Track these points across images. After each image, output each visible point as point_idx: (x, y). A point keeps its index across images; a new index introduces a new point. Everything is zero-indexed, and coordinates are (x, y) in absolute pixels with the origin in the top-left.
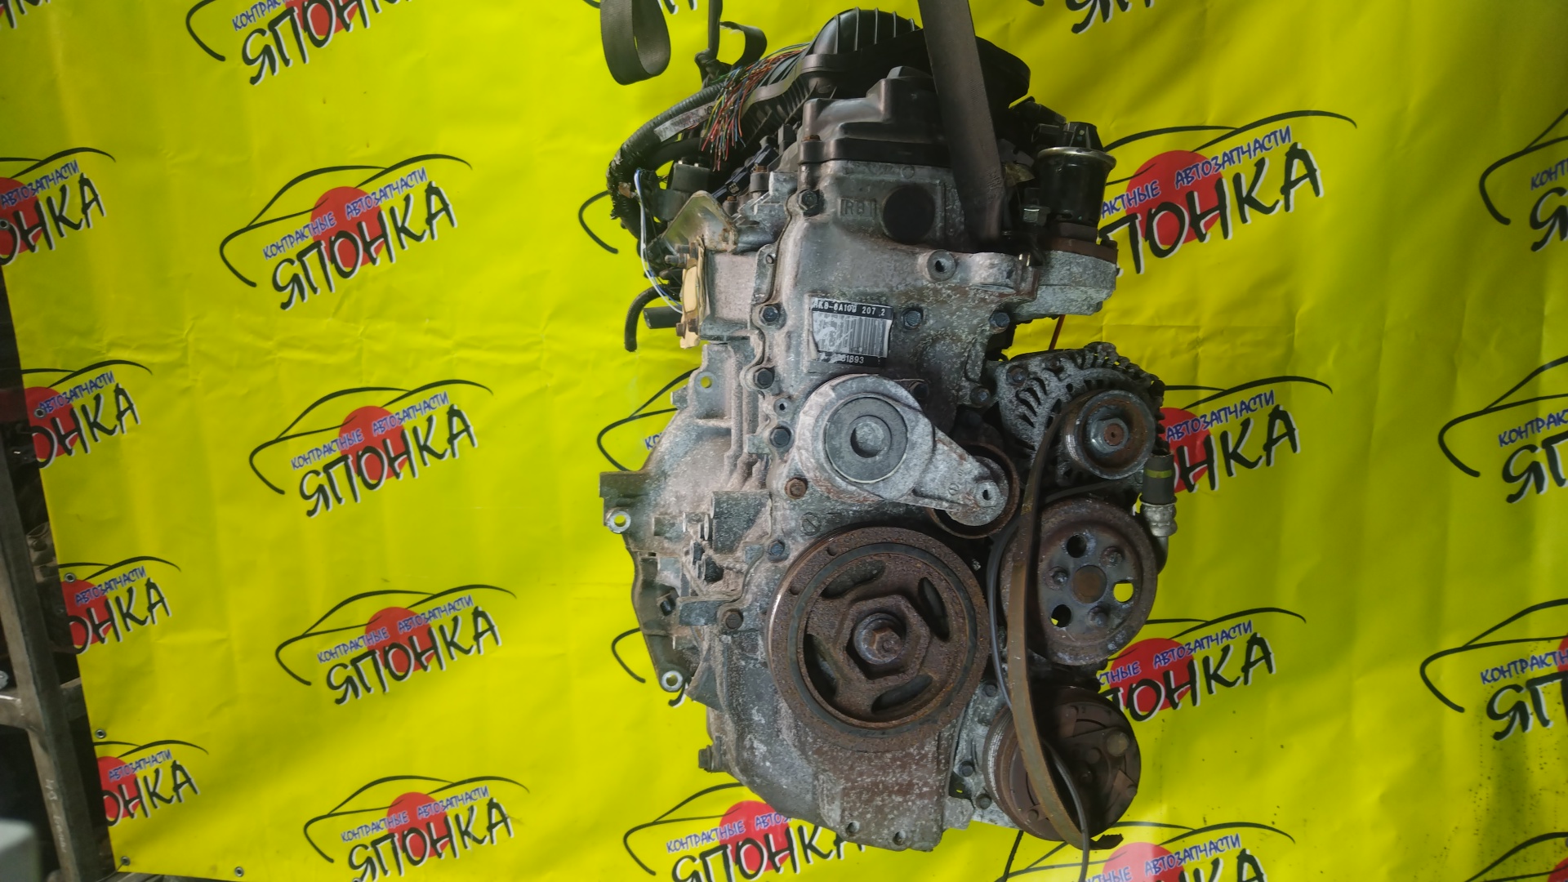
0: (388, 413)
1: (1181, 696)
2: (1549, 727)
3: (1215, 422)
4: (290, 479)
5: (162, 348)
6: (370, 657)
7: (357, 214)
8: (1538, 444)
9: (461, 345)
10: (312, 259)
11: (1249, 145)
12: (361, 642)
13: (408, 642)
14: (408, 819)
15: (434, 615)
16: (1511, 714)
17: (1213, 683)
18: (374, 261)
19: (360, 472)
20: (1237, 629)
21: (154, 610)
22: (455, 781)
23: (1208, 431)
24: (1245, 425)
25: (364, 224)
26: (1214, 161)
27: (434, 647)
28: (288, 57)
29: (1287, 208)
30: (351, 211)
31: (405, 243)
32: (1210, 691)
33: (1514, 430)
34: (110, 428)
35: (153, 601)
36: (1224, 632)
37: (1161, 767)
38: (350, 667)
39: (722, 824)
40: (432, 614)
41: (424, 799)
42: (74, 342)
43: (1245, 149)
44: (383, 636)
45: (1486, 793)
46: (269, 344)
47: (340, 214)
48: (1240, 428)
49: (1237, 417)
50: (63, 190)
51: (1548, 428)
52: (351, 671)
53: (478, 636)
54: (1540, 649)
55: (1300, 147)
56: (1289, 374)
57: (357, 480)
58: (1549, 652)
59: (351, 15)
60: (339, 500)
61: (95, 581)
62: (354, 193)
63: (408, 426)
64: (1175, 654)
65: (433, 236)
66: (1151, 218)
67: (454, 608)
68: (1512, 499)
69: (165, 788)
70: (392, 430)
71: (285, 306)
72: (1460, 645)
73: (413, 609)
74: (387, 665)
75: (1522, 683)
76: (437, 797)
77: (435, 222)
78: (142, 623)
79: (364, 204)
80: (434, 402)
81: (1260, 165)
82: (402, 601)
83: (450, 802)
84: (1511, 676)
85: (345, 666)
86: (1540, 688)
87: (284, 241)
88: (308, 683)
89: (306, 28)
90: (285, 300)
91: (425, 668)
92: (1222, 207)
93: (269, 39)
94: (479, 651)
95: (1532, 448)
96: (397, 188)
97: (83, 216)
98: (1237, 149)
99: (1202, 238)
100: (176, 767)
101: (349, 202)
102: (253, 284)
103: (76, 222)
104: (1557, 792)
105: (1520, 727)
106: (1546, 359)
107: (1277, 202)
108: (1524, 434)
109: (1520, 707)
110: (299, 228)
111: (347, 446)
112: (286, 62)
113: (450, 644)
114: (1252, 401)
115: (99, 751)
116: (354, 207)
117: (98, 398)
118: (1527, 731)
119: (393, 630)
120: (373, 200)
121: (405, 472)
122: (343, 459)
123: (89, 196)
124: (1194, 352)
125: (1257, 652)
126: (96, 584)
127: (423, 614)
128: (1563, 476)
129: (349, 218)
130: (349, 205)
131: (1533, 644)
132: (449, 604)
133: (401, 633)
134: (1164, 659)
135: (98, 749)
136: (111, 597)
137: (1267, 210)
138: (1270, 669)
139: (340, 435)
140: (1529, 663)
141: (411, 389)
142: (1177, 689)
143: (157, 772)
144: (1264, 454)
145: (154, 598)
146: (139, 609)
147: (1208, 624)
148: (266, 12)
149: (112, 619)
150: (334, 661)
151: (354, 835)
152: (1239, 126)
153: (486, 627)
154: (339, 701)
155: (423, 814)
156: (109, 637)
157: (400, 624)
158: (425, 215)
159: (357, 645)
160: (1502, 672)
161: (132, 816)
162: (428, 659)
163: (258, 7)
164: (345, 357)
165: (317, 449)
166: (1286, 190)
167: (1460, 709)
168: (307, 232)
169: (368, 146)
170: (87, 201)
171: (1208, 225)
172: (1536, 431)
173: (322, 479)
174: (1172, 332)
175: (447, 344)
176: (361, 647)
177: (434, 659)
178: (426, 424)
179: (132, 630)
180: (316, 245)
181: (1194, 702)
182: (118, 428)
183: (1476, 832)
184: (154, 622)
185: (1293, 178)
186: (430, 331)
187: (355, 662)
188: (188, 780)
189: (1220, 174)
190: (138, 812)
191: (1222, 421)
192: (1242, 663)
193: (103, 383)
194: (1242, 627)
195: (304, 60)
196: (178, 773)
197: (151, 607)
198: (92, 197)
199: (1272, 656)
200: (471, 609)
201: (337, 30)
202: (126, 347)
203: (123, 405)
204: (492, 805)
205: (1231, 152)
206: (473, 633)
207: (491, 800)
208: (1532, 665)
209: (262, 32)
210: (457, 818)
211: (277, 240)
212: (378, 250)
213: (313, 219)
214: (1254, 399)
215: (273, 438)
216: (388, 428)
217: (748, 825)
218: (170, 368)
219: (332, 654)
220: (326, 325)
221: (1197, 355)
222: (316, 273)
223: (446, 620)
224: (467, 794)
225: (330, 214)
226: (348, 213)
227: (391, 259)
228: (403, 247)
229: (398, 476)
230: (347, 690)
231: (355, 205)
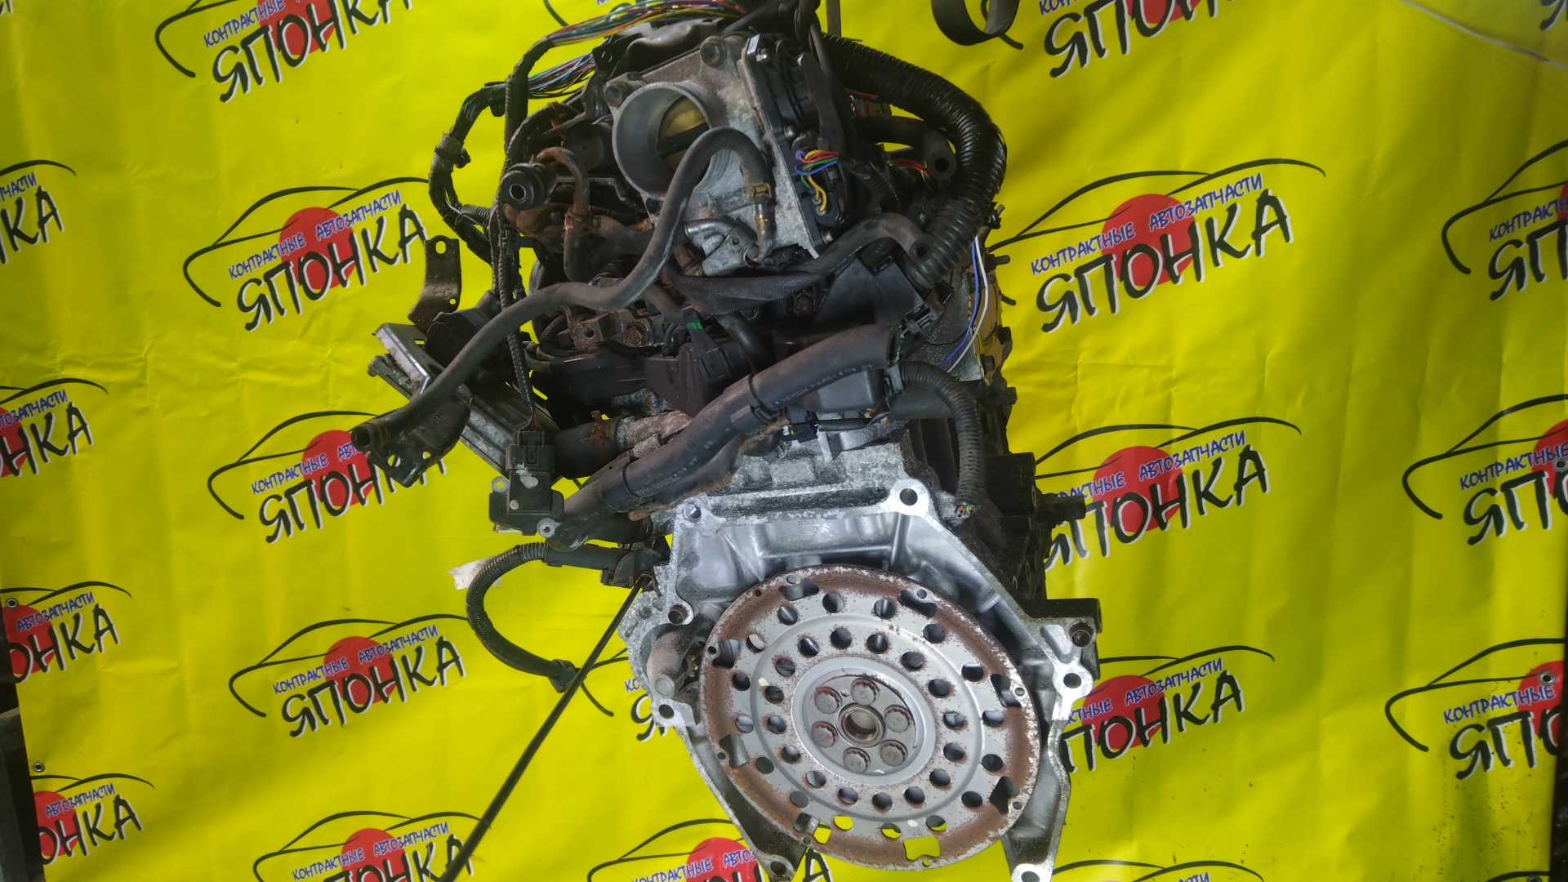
1: (1152, 734)
2: (1509, 766)
3: (1187, 461)
4: (250, 504)
5: (120, 367)
6: (328, 688)
7: (328, 235)
8: (1498, 488)
10: (279, 279)
11: (1221, 190)
12: (319, 673)
13: (368, 672)
14: (363, 856)
15: (397, 646)
16: (1473, 753)
17: (1184, 720)
18: (344, 284)
19: (323, 498)
20: (1207, 667)
21: (102, 638)
22: (413, 817)
23: (1180, 469)
24: (1217, 464)
25: (334, 246)
26: (1188, 205)
27: (396, 678)
28: (261, 75)
29: (1258, 252)
30: (322, 233)
31: (377, 266)
32: (1181, 729)
33: (1475, 474)
34: (61, 448)
35: (101, 628)
36: (1194, 669)
37: (1132, 804)
38: (307, 699)
39: (689, 862)
40: (395, 644)
41: (382, 835)
42: (25, 359)
43: (1218, 194)
44: (343, 666)
45: (1450, 831)
46: (232, 366)
47: (310, 235)
48: (1211, 468)
49: (1209, 457)
50: (19, 203)
51: (1507, 472)
52: (308, 702)
53: (441, 667)
54: (1501, 690)
55: (1270, 193)
56: (1259, 415)
57: (320, 506)
58: (1508, 692)
59: (327, 36)
60: (301, 526)
61: (39, 607)
62: (325, 214)
64: (1147, 691)
65: (405, 260)
66: (1125, 259)
67: (417, 638)
68: (1473, 541)
69: (106, 824)
70: (358, 455)
71: (250, 326)
72: (1424, 685)
73: (375, 639)
74: (346, 697)
75: (1483, 723)
76: (395, 833)
77: (407, 245)
78: (89, 651)
79: (335, 225)
81: (1232, 210)
82: (363, 631)
83: (408, 839)
84: (1472, 715)
85: (302, 697)
86: (1500, 727)
87: (251, 261)
88: (263, 715)
89: (281, 47)
90: (251, 321)
91: (386, 700)
92: (1195, 250)
93: (241, 56)
94: (443, 683)
95: (1492, 492)
96: (370, 210)
97: (39, 230)
98: (1210, 194)
99: (1175, 280)
100: (119, 802)
101: (320, 223)
102: (217, 304)
103: (32, 236)
104: (1518, 832)
105: (1482, 766)
106: (1505, 405)
107: (1248, 247)
108: (1484, 478)
109: (1481, 747)
110: (267, 248)
111: (310, 471)
112: (259, 80)
113: (413, 676)
114: (1224, 441)
115: (36, 785)
116: (325, 228)
117: (49, 417)
118: (1488, 771)
119: (353, 660)
120: (345, 221)
121: (371, 498)
122: (306, 483)
123: (46, 210)
124: (1167, 392)
125: (1226, 690)
126: (40, 611)
127: (386, 644)
128: (1521, 520)
129: (320, 239)
130: (320, 226)
131: (1494, 684)
132: (413, 635)
133: (362, 663)
134: (1136, 696)
135: (34, 782)
136: (55, 623)
137: (1239, 255)
138: (1239, 708)
139: (304, 460)
140: (1490, 703)
142: (1148, 726)
143: (98, 807)
144: (1235, 493)
145: (102, 624)
146: (85, 636)
147: (1179, 661)
148: (239, 30)
149: (56, 647)
150: (290, 692)
151: (306, 873)
152: (1212, 172)
153: (451, 657)
154: (294, 734)
155: (380, 851)
156: (53, 665)
157: (361, 654)
158: (398, 238)
159: (315, 676)
160: (1464, 711)
161: (69, 853)
162: (389, 691)
163: (231, 24)
164: (312, 380)
165: (279, 474)
166: (1257, 235)
167: (1424, 749)
168: (275, 252)
169: (341, 167)
170: (44, 215)
171: (1182, 268)
172: (1495, 475)
173: (284, 504)
174: (1145, 372)
176: (319, 677)
179: (77, 659)
180: (284, 265)
181: (1165, 739)
182: (70, 448)
183: (1440, 871)
184: (101, 650)
185: (1264, 223)
187: (312, 693)
188: (132, 816)
189: (1193, 218)
190: (77, 850)
191: (1194, 460)
192: (1212, 701)
193: (55, 401)
194: (1212, 665)
195: (278, 79)
196: (121, 808)
197: (98, 634)
198: (49, 210)
199: (1241, 694)
200: (436, 639)
201: (312, 50)
202: (80, 365)
203: (76, 424)
204: (452, 842)
205: (1204, 197)
206: (436, 664)
207: (452, 836)
208: (1493, 705)
209: (235, 50)
210: (415, 855)
211: (244, 259)
212: (348, 273)
213: (281, 239)
214: (1225, 439)
215: (234, 461)
216: (354, 453)
217: (716, 863)
218: (126, 388)
219: (288, 685)
220: (292, 347)
221: (1170, 395)
222: (283, 295)
223: (409, 651)
224: (426, 830)
225: (300, 234)
226: (319, 234)
227: (362, 282)
228: (374, 270)
229: (363, 502)
230: (303, 722)
231: (326, 226)
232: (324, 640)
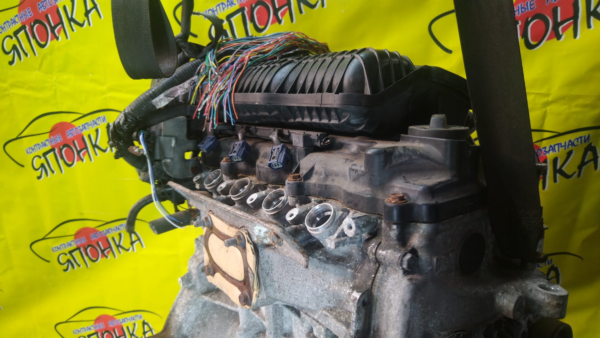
0: (74, 126)
3: (551, 152)
4: (27, 159)
6: (78, 251)
7: (44, 9)
9: (111, 89)
10: (22, 36)
12: (73, 243)
13: (96, 244)
14: (104, 327)
15: (109, 232)
18: (57, 39)
19: (62, 157)
22: (126, 311)
23: (546, 156)
24: (569, 154)
25: (49, 16)
27: (110, 247)
30: (41, 7)
31: (74, 28)
38: (69, 255)
40: (108, 231)
44: (83, 241)
46: (5, 85)
47: (34, 9)
48: (566, 155)
49: (565, 149)
52: (69, 256)
53: (132, 243)
57: (61, 161)
60: (53, 172)
63: (85, 133)
65: (89, 24)
66: (527, 23)
67: (119, 229)
70: (77, 135)
71: (11, 63)
73: (98, 229)
74: (87, 255)
77: (90, 15)
79: (48, 3)
80: (98, 121)
82: (91, 225)
85: (66, 254)
87: (5, 25)
88: (48, 261)
90: (11, 60)
91: (107, 257)
92: (575, 17)
94: (134, 250)
99: (559, 37)
101: (39, 1)
110: (13, 17)
111: (54, 143)
113: (118, 246)
114: (576, 140)
116: (43, 5)
119: (88, 238)
121: (86, 158)
122: (53, 150)
124: (544, 109)
127: (103, 231)
129: (40, 12)
130: (39, 3)
132: (116, 227)
133: (93, 239)
139: (50, 137)
141: (86, 113)
144: (578, 171)
150: (59, 252)
151: (79, 331)
153: (136, 239)
154: (65, 270)
155: (111, 325)
157: (91, 235)
158: (84, 11)
159: (70, 245)
162: (108, 253)
164: (48, 94)
165: (38, 144)
168: (17, 20)
171: (564, 30)
173: (43, 160)
174: (534, 96)
175: (104, 88)
176: (73, 245)
177: (111, 253)
178: (95, 133)
180: (23, 27)
186: (92, 81)
187: (71, 252)
191: (555, 151)
204: (144, 323)
206: (129, 241)
207: (144, 321)
210: (128, 328)
212: (59, 32)
213: (19, 11)
214: (577, 139)
215: (15, 137)
216: (75, 134)
219: (58, 248)
220: (35, 75)
221: (546, 112)
222: (25, 45)
223: (115, 235)
224: (132, 317)
225: (29, 9)
226: (40, 8)
227: (67, 37)
228: (73, 30)
229: (82, 160)
230: (68, 266)
231: (43, 3)
232: (73, 228)
